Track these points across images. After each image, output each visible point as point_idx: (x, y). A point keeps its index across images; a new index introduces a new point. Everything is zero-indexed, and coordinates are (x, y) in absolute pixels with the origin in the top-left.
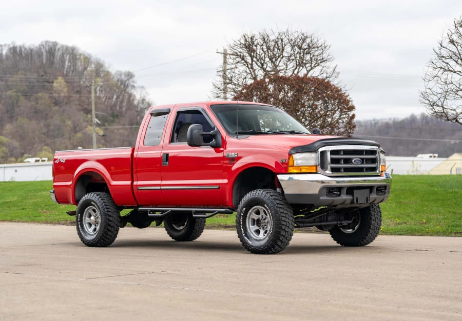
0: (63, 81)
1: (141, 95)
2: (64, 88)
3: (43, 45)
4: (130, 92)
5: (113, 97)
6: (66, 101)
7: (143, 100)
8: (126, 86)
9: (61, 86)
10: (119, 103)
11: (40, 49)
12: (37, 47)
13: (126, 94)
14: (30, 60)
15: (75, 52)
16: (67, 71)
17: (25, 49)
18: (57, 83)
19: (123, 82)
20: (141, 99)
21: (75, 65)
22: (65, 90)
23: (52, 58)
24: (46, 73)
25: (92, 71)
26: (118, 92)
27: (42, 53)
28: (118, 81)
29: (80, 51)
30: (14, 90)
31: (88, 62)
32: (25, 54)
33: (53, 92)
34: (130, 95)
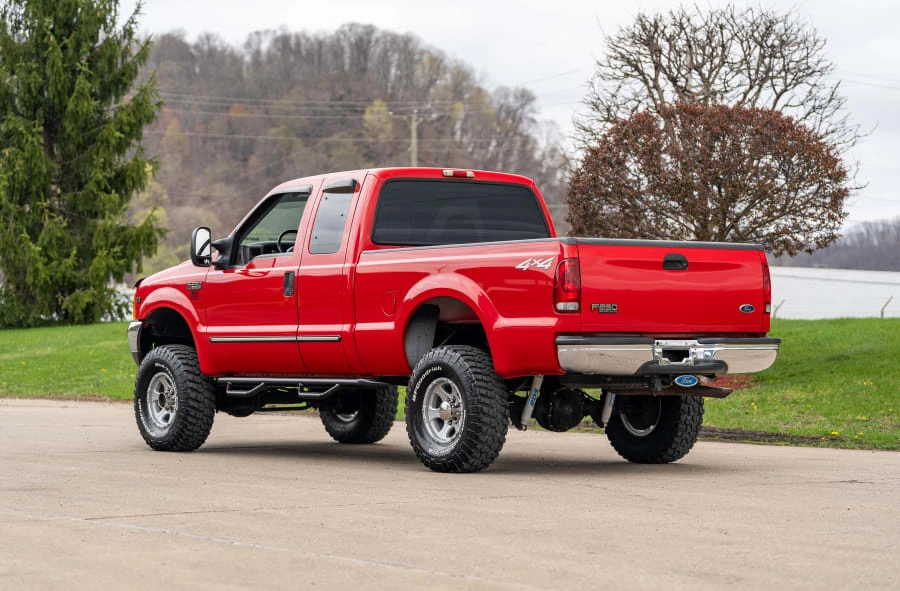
0: (384, 109)
1: (548, 139)
2: (386, 123)
3: (344, 33)
4: (525, 133)
5: (489, 144)
6: (389, 150)
7: (554, 150)
8: (517, 120)
9: (379, 120)
10: (501, 156)
11: (338, 39)
12: (331, 37)
13: (518, 138)
14: (316, 63)
15: (410, 46)
16: (393, 88)
17: (308, 40)
18: (372, 112)
19: (511, 113)
20: (549, 149)
21: (409, 76)
22: (389, 127)
23: (362, 58)
24: (349, 91)
25: (446, 87)
26: (500, 134)
27: (342, 49)
28: (501, 107)
29: (421, 46)
30: (283, 127)
31: (438, 68)
32: (307, 51)
33: (364, 132)
34: (526, 140)
